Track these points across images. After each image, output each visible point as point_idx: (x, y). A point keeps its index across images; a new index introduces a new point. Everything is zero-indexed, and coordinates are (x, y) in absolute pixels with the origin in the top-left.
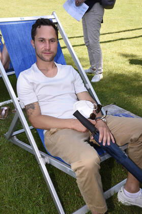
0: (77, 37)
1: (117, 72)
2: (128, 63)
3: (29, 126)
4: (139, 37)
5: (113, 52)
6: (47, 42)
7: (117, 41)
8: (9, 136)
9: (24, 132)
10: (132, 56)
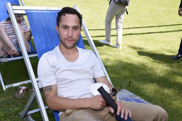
0: (93, 30)
1: (127, 61)
2: (137, 54)
3: (45, 106)
4: (146, 33)
5: (124, 44)
6: (71, 29)
7: (127, 36)
8: (24, 114)
9: (40, 111)
10: (140, 48)
